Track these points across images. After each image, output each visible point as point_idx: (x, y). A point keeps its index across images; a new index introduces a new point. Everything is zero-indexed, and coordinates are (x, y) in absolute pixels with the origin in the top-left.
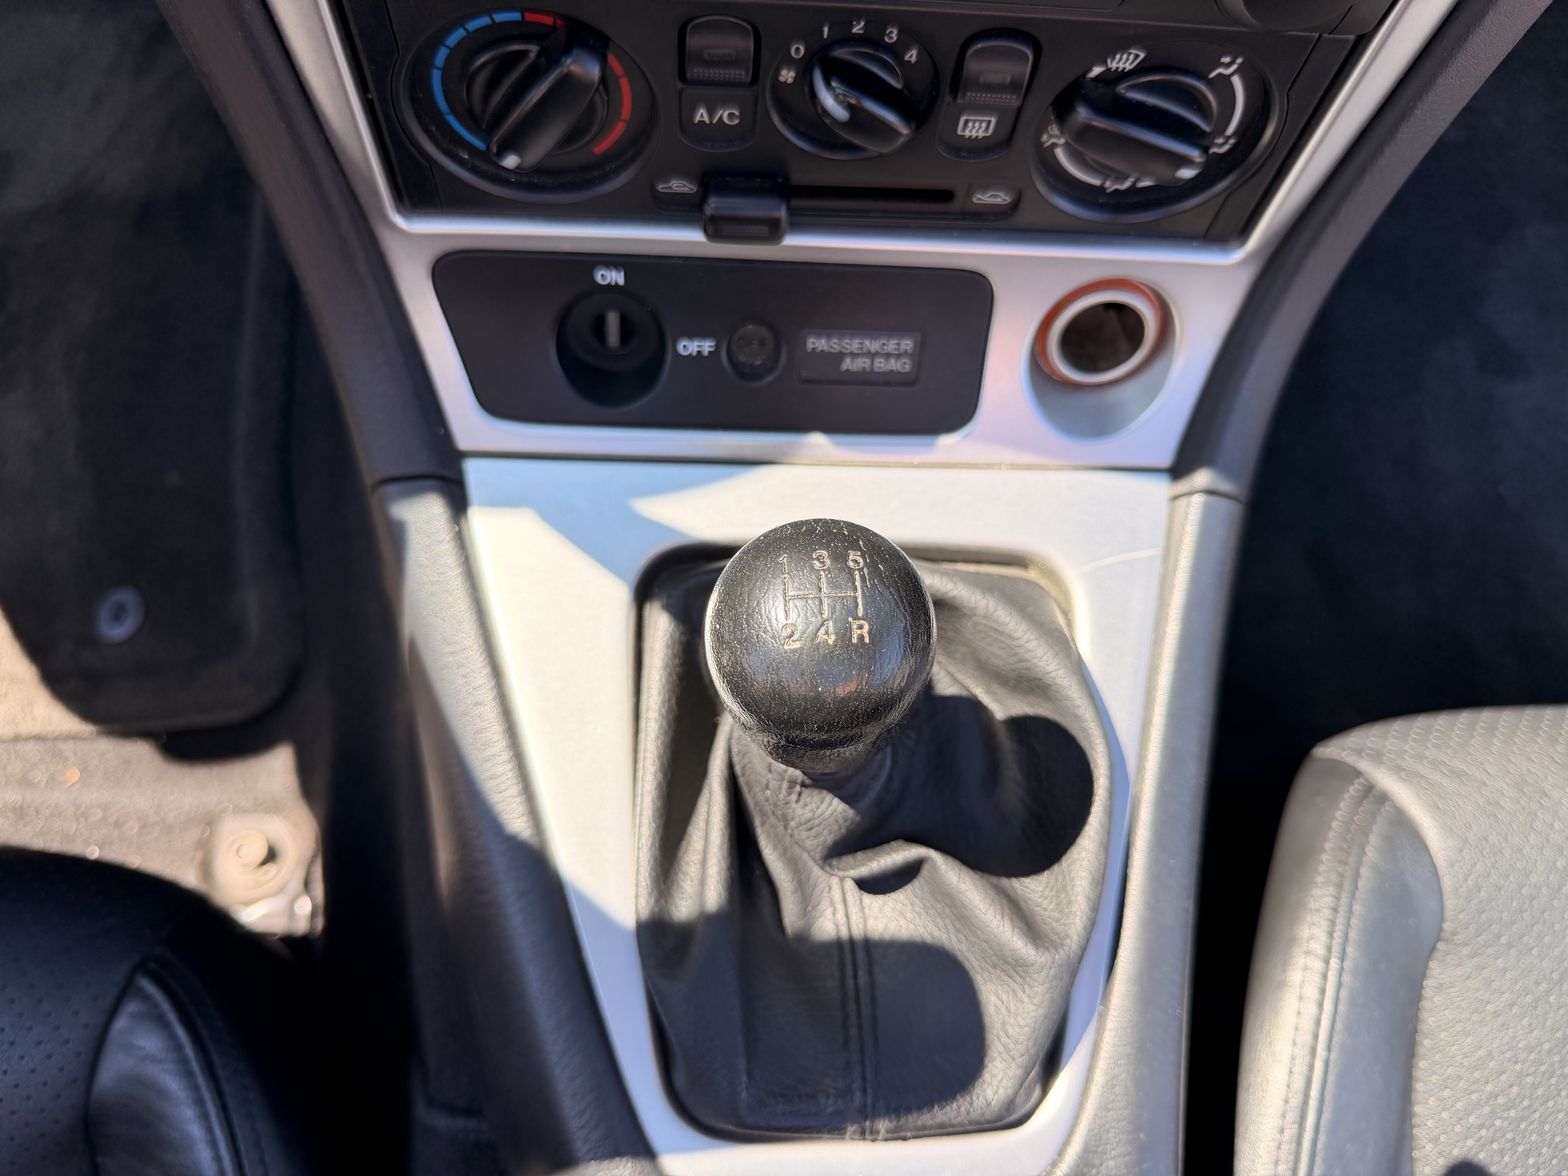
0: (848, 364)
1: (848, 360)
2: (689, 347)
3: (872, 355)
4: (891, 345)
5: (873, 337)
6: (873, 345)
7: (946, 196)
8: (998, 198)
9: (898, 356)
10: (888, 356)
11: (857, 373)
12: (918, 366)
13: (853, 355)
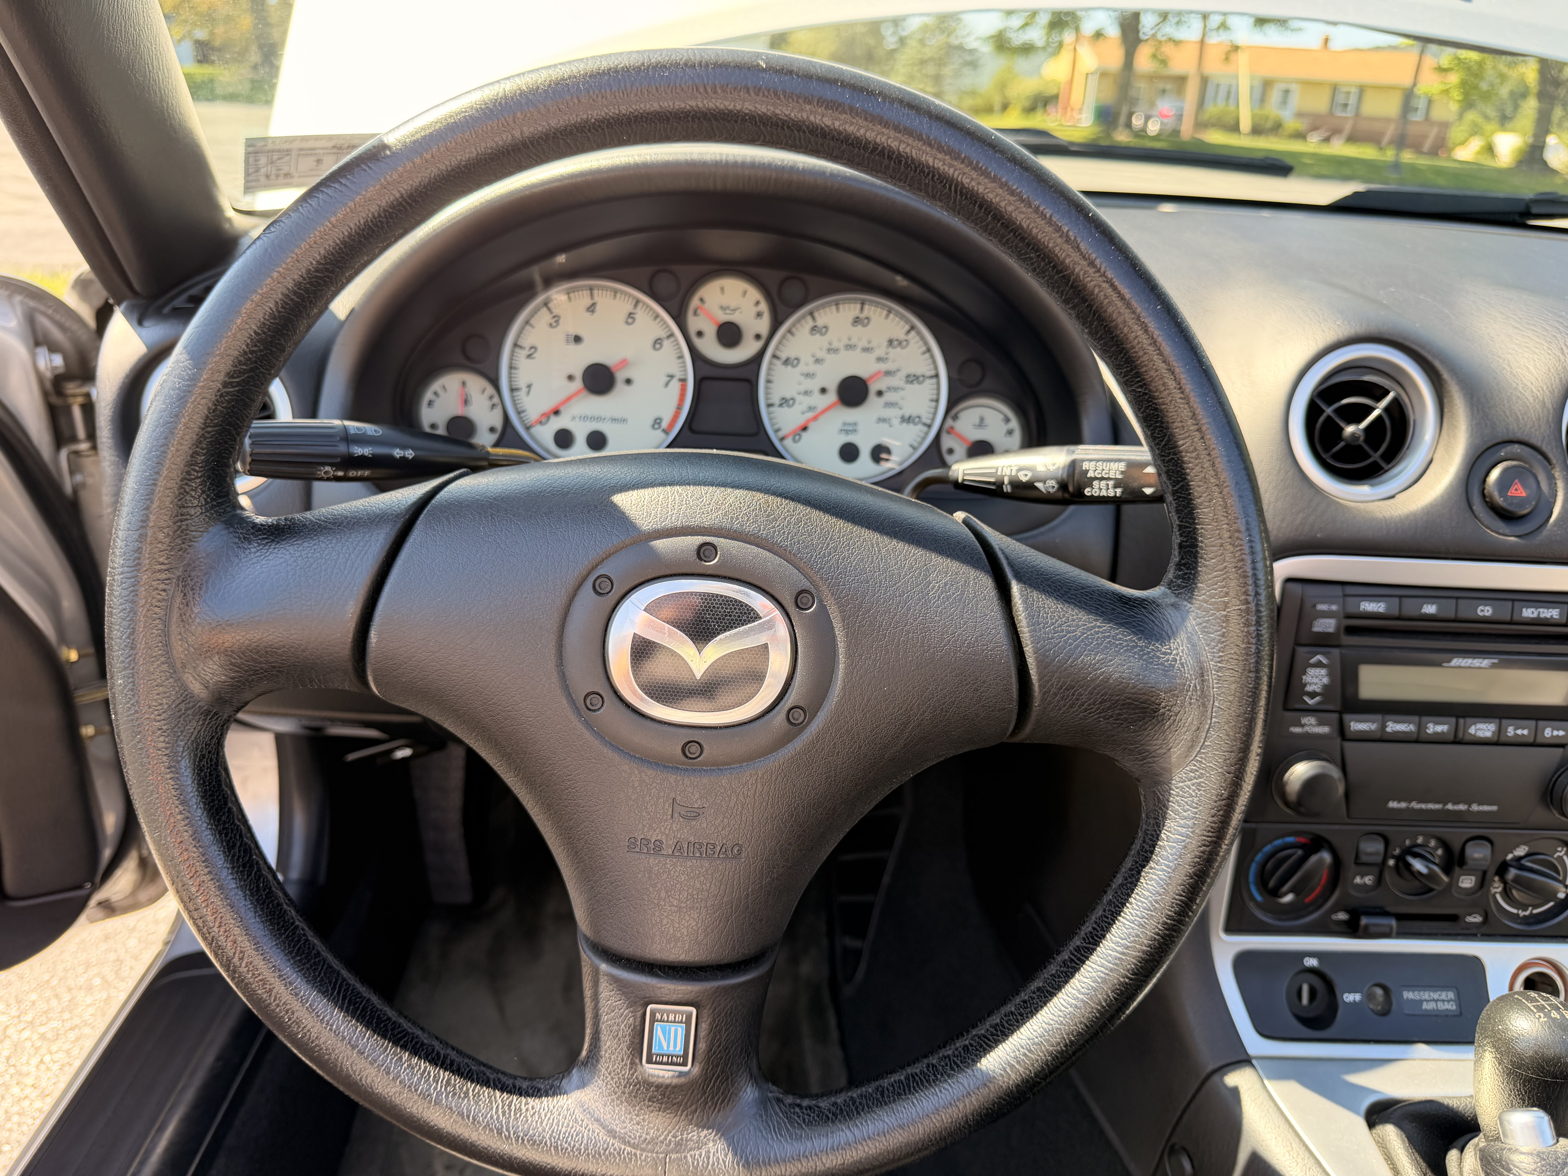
0: (1425, 1006)
1: (1425, 1003)
2: (1350, 997)
3: (1436, 1001)
4: (1444, 995)
5: (1435, 991)
6: (1435, 996)
7: (1453, 918)
8: (1477, 919)
9: (1448, 1001)
10: (1443, 1001)
11: (1430, 1011)
12: (1460, 1006)
13: (1427, 1001)
